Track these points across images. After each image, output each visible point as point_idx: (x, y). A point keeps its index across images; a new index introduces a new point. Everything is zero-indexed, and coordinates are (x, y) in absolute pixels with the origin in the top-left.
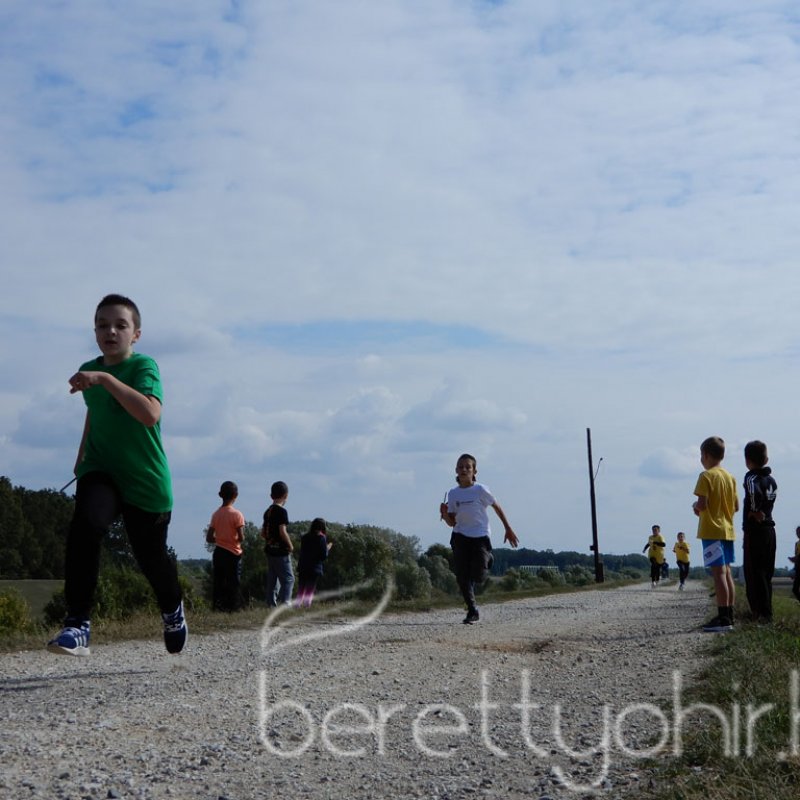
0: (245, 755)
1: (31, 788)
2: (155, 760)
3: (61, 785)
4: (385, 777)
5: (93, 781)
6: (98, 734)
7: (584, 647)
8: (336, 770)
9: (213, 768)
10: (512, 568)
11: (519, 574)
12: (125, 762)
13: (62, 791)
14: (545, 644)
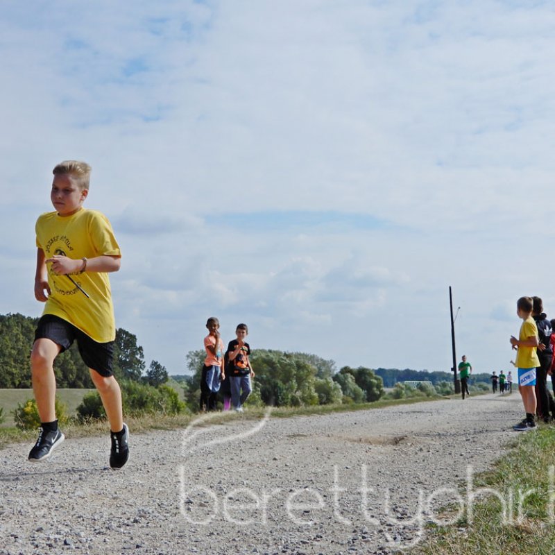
0: (165, 516)
1: (16, 537)
2: (103, 519)
3: (36, 536)
4: (254, 532)
5: (57, 533)
6: (72, 501)
7: (428, 440)
8: (222, 527)
9: (140, 525)
10: (399, 383)
11: (404, 387)
12: (83, 520)
13: (35, 540)
14: (402, 439)
